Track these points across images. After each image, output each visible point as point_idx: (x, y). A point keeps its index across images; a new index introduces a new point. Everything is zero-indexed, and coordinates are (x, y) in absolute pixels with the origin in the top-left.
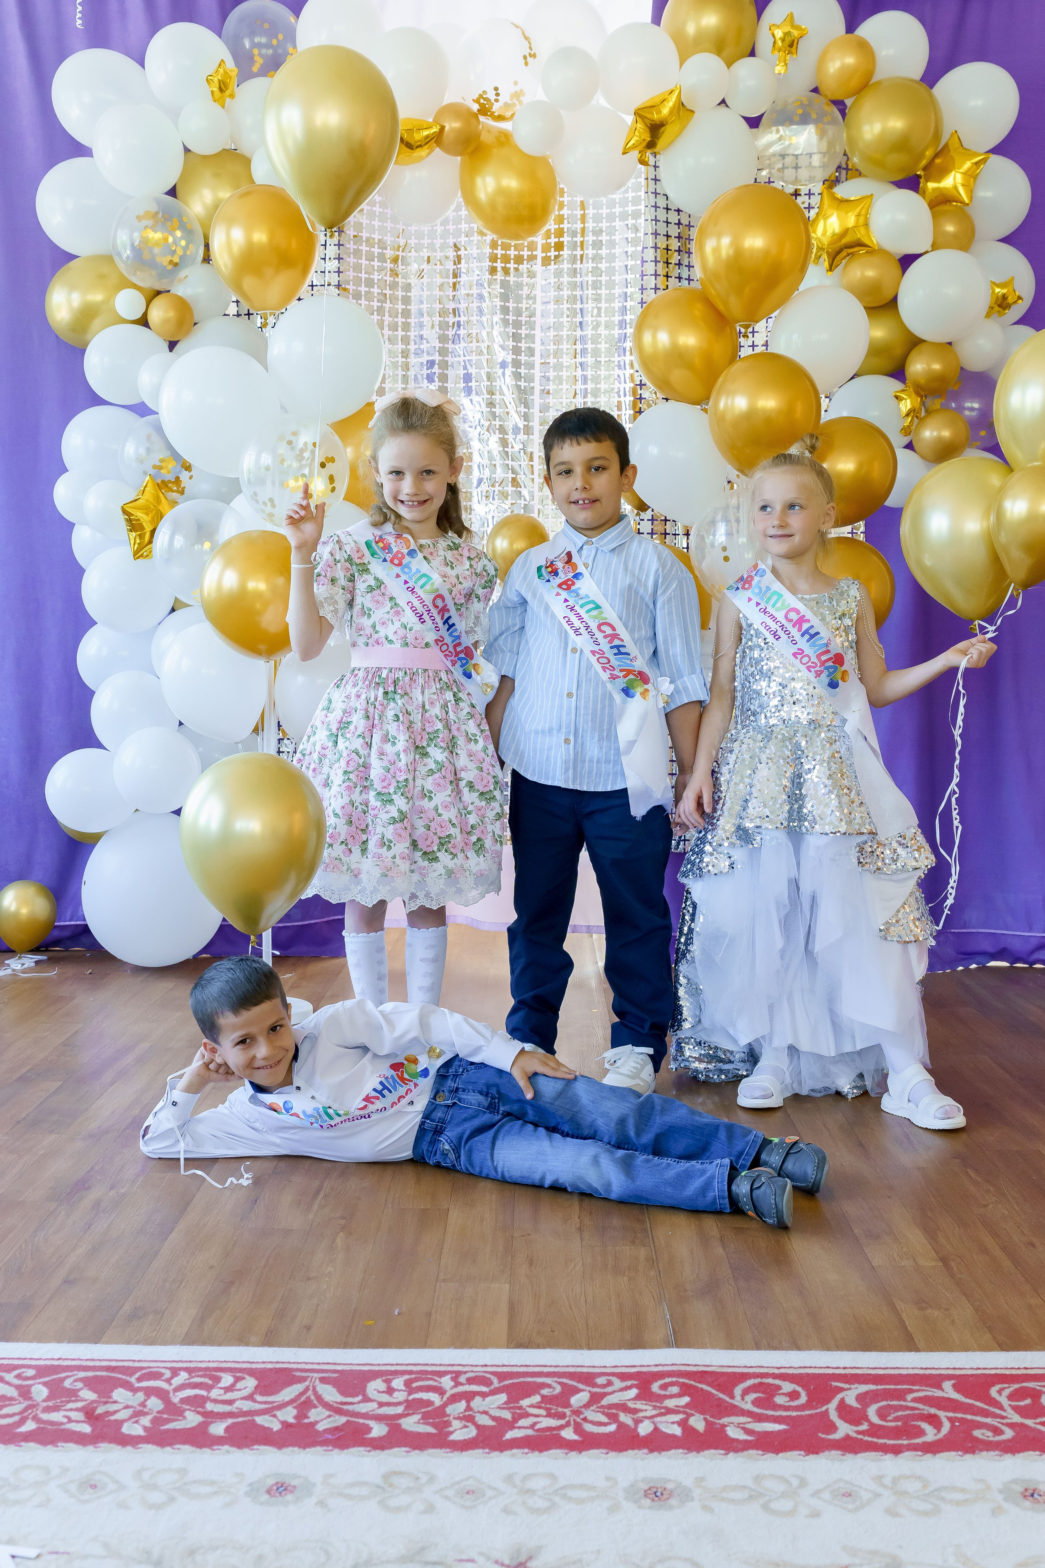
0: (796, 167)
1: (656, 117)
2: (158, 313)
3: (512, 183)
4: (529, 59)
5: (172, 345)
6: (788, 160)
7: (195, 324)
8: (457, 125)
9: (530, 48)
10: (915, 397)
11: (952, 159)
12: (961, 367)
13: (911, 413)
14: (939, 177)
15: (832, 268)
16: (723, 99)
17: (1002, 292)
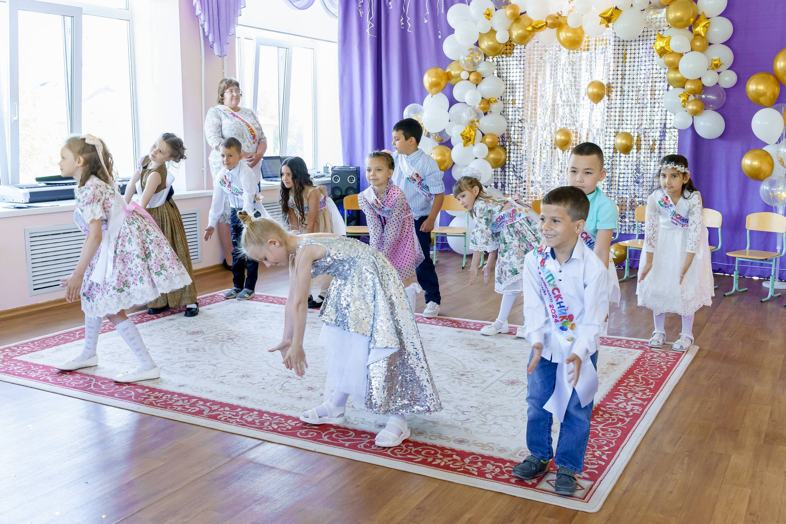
0: (660, 22)
1: (606, 16)
2: (472, 77)
3: (569, 34)
5: (477, 85)
6: (658, 19)
7: (483, 78)
8: (551, 21)
10: (687, 96)
11: (701, 21)
12: (703, 85)
13: (684, 101)
14: (696, 27)
15: (661, 57)
16: (632, 6)
17: (716, 62)
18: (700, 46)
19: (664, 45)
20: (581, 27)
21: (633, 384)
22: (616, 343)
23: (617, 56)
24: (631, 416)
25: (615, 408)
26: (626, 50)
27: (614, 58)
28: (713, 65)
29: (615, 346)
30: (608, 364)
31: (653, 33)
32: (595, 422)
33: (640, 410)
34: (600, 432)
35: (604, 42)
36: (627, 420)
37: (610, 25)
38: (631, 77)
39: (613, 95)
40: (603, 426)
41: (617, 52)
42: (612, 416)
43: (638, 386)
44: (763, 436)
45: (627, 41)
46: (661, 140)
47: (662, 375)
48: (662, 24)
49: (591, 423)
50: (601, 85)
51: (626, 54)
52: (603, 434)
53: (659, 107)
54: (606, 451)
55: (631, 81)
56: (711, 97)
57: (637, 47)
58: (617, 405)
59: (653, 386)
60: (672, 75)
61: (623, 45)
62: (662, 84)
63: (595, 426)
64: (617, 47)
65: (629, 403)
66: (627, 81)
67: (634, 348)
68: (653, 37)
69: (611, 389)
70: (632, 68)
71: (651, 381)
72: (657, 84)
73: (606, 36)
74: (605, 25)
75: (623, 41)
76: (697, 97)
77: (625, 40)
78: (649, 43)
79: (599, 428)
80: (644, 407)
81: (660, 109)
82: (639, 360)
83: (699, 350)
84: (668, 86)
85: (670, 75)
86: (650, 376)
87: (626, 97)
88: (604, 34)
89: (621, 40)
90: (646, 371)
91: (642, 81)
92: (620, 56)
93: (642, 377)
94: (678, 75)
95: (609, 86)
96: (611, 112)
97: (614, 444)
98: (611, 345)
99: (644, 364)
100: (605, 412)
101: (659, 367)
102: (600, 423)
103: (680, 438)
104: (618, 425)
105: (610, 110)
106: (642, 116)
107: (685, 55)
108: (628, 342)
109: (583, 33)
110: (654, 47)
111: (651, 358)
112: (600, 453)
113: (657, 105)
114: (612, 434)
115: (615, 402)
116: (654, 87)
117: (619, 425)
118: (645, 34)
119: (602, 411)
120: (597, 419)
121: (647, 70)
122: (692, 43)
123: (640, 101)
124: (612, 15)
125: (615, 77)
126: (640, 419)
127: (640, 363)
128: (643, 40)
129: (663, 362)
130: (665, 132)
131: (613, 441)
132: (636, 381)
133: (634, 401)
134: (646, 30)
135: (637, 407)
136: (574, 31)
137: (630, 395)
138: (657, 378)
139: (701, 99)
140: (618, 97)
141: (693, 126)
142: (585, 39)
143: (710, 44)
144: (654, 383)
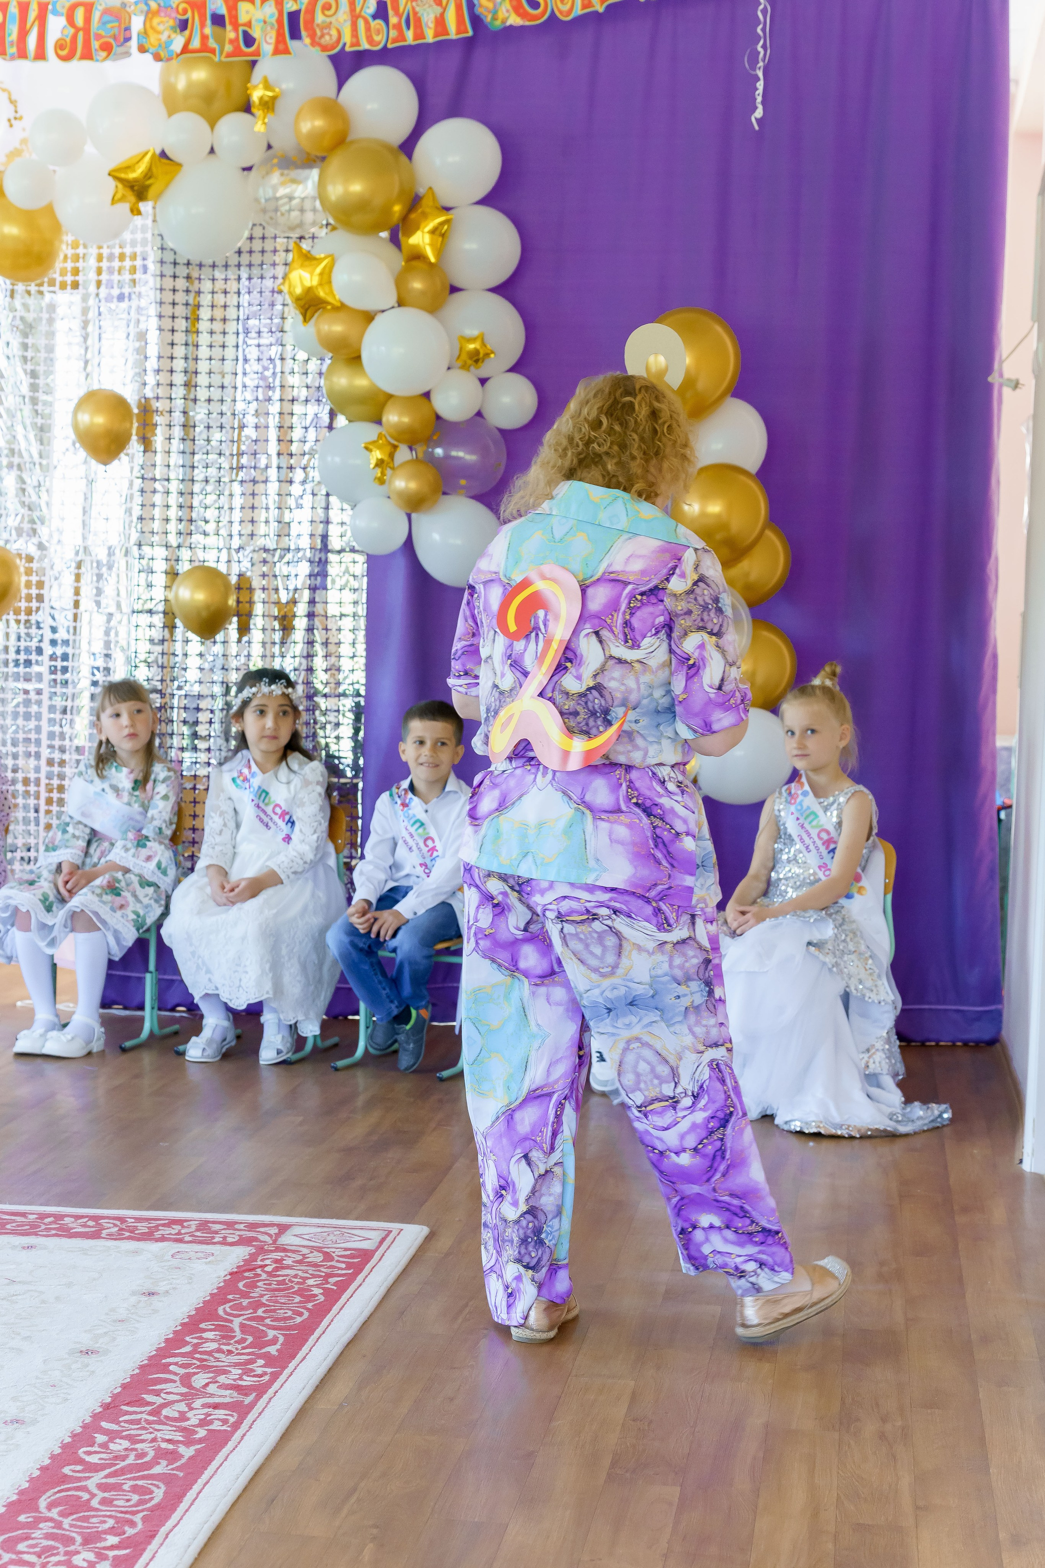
0: (302, 211)
1: (132, 176)
3: (12, 229)
4: (13, 121)
6: (294, 202)
9: (16, 112)
10: (388, 449)
11: (425, 216)
12: (438, 417)
13: (380, 463)
14: (410, 233)
15: (306, 320)
16: (212, 151)
17: (472, 346)
18: (423, 293)
19: (315, 281)
20: (49, 210)
21: (214, 1346)
22: (166, 1231)
23: (168, 310)
24: (200, 1441)
25: (148, 1422)
26: (199, 293)
27: (160, 317)
28: (464, 356)
29: (163, 1239)
30: (134, 1293)
31: (281, 242)
32: (79, 1468)
33: (232, 1420)
34: (93, 1496)
35: (128, 263)
36: (187, 1452)
37: (146, 207)
38: (216, 380)
39: (159, 440)
40: (106, 1477)
41: (169, 297)
42: (138, 1446)
43: (230, 1352)
44: (607, 1462)
45: (200, 266)
46: (313, 589)
47: (306, 1314)
48: (309, 217)
49: (67, 1470)
50: (118, 404)
51: (198, 306)
52: (104, 1501)
53: (304, 482)
54: (112, 1547)
55: (216, 394)
56: (463, 455)
57: (232, 286)
58: (156, 1412)
59: (278, 1346)
60: (343, 380)
61: (188, 278)
62: (312, 409)
63: (79, 1479)
64: (169, 283)
65: (198, 1403)
66: (202, 394)
67: (224, 1242)
68: (280, 258)
69: (141, 1367)
70: (217, 352)
71: (271, 1333)
72: (298, 408)
73: (134, 243)
74: (125, 207)
75: (188, 264)
76: (420, 455)
77: (195, 260)
78: (269, 272)
79: (91, 1484)
80: (242, 1411)
81: (309, 487)
82: (236, 1275)
83: (429, 1238)
84: (332, 415)
85: (335, 379)
86: (268, 1321)
87: (200, 442)
88: (127, 236)
89: (182, 260)
90: (257, 1305)
91: (249, 396)
92: (180, 310)
93: (242, 1326)
94: (361, 382)
95: (146, 410)
96: (154, 492)
97: (140, 1526)
98: (148, 1237)
99: (253, 1285)
100: (113, 1436)
101: (299, 1292)
102: (95, 1468)
103: (354, 1490)
104: (157, 1470)
105: (149, 486)
106: (253, 508)
107: (379, 319)
108: (204, 1225)
109: (57, 228)
110: (285, 289)
111: (276, 1269)
112: (91, 1556)
113: (299, 475)
114: (135, 1498)
115: (148, 1404)
116: (287, 417)
117: (160, 1468)
118: (257, 245)
119: (106, 1432)
120: (88, 1458)
121: (266, 363)
122: (400, 282)
123: (244, 460)
124: (149, 174)
125: (164, 378)
126: (230, 1445)
127: (241, 1285)
128: (250, 265)
129: (314, 1276)
130: (326, 562)
131: (138, 1518)
132: (223, 1337)
133: (212, 1395)
134: (258, 232)
135: (220, 1413)
136: (28, 218)
137: (199, 1381)
138: (290, 1323)
139: (431, 460)
140: (176, 445)
141: (409, 544)
142: (65, 249)
143: (454, 289)
144: (281, 1339)
